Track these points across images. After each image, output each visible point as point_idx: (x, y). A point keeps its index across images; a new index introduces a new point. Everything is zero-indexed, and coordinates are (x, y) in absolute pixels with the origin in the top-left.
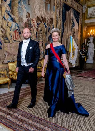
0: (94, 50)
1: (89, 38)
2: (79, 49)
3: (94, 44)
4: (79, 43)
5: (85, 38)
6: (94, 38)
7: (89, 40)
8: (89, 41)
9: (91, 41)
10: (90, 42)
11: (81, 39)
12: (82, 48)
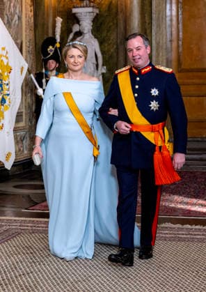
0: (103, 74)
1: (74, 10)
2: (29, 72)
3: (101, 44)
4: (27, 36)
5: (57, 13)
6: (97, 11)
7: (75, 19)
8: (76, 28)
9: (86, 25)
10: (79, 34)
11: (35, 16)
12: (46, 62)
